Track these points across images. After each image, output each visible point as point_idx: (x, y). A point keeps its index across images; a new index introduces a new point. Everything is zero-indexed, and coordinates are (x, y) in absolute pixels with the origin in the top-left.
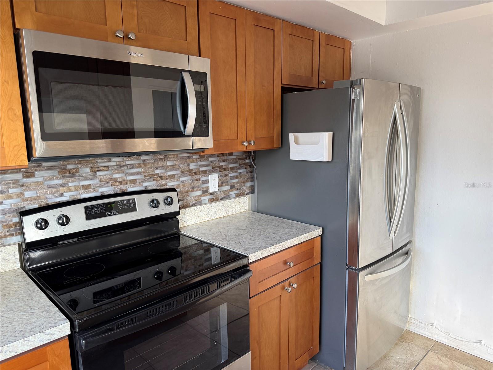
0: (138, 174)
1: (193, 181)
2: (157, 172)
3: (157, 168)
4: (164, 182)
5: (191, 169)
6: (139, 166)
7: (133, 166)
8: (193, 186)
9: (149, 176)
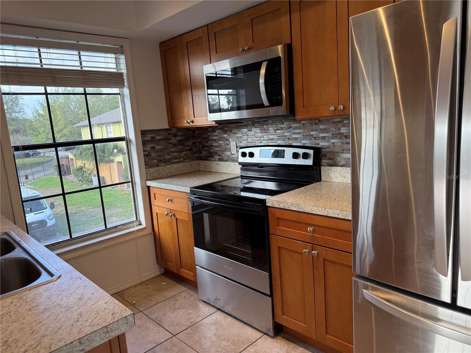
0: (299, 133)
1: (343, 143)
2: (312, 133)
3: (312, 131)
4: (317, 142)
5: (342, 133)
6: (300, 128)
7: (296, 128)
8: (343, 148)
9: (306, 136)
